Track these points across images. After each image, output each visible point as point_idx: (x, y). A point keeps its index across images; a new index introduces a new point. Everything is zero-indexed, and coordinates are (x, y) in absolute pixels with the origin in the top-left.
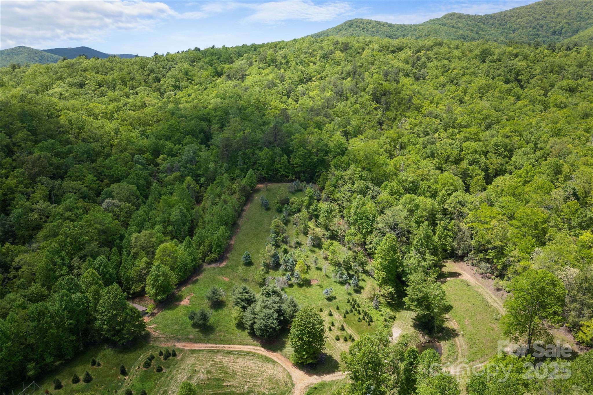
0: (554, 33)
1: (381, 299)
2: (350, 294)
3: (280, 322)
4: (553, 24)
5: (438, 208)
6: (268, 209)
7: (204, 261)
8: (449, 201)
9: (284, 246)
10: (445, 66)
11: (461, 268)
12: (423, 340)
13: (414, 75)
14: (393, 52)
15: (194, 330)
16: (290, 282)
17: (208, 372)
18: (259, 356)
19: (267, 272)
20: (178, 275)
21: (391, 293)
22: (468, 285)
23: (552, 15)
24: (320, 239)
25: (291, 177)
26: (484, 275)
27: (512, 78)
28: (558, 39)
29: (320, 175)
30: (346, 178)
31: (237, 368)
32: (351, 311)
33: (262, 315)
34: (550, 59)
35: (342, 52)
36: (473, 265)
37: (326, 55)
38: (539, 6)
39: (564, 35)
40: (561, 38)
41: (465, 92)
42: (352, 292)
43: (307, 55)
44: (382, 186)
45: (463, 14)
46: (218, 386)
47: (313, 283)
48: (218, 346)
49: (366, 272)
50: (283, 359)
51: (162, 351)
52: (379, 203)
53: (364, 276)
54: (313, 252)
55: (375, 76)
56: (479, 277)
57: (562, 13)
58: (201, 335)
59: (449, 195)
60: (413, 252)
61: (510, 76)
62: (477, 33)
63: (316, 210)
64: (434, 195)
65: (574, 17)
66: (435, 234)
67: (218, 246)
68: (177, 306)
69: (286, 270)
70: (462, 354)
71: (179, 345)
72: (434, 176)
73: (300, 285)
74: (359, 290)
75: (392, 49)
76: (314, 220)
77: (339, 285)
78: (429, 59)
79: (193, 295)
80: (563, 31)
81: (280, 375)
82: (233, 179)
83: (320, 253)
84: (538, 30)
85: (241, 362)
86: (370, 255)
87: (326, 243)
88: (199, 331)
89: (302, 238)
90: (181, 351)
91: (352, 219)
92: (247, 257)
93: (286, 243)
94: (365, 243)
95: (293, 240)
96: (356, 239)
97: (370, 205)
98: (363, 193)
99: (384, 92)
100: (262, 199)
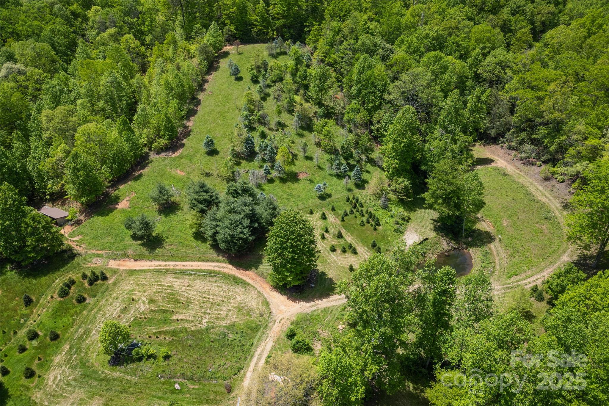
1: (392, 196)
2: (350, 190)
3: (254, 231)
5: (469, 73)
6: (239, 79)
7: (150, 150)
8: (484, 63)
9: (261, 128)
11: (493, 152)
12: (446, 248)
15: (134, 243)
16: (269, 177)
17: (152, 301)
18: (226, 277)
19: (238, 164)
20: (111, 167)
21: (406, 187)
22: (505, 175)
24: (311, 119)
25: (270, 33)
26: (526, 161)
29: (310, 31)
30: (346, 31)
31: (193, 295)
32: (352, 212)
33: (227, 222)
36: (510, 148)
42: (353, 187)
44: (397, 42)
46: (165, 321)
47: (301, 177)
48: (168, 263)
49: (371, 161)
50: (258, 279)
51: (87, 273)
52: (392, 66)
53: (369, 167)
54: (302, 136)
56: (519, 164)
58: (144, 250)
59: (485, 55)
60: (438, 132)
63: (305, 78)
64: (463, 57)
66: (465, 107)
67: (167, 128)
68: (112, 210)
69: (264, 160)
70: (500, 266)
71: (113, 264)
72: (467, 30)
73: (283, 180)
74: (361, 184)
76: (302, 92)
77: (335, 179)
79: (134, 195)
81: (253, 302)
82: (191, 37)
83: (311, 138)
85: (200, 285)
86: (378, 139)
87: (317, 123)
88: (142, 245)
89: (285, 118)
90: (114, 272)
91: (354, 91)
92: (210, 143)
93: (264, 124)
94: (371, 123)
95: (273, 121)
96: (358, 118)
97: (379, 69)
98: (371, 52)
100: (230, 64)
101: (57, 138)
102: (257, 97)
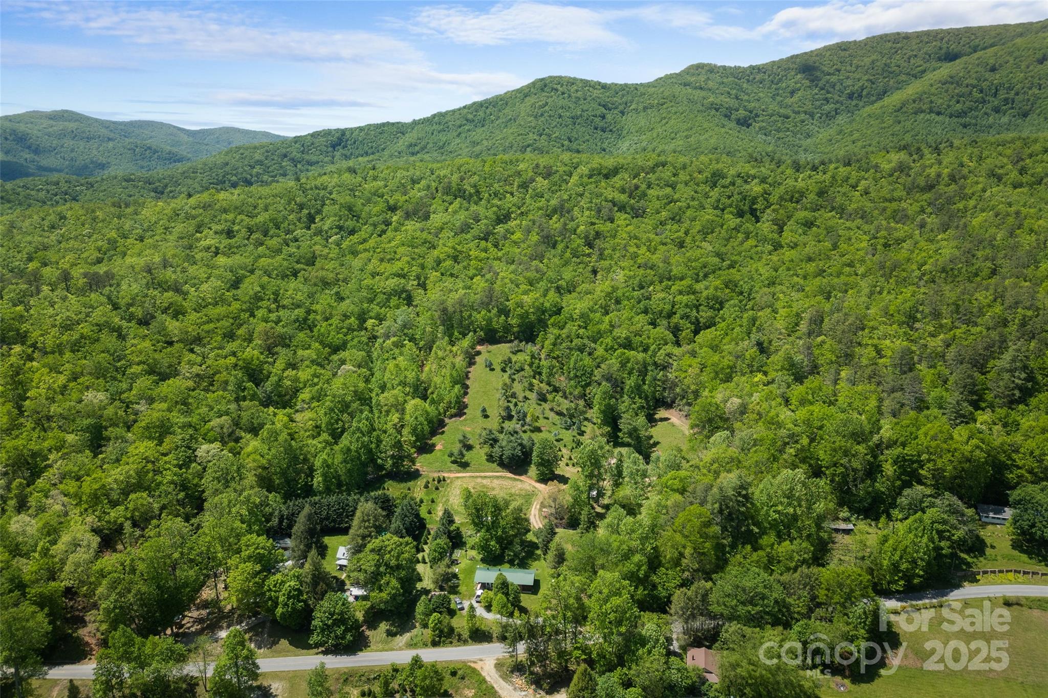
0: (851, 96)
1: (601, 438)
2: (574, 436)
4: (849, 82)
5: (650, 361)
6: (493, 370)
7: (445, 416)
8: (659, 354)
9: (514, 400)
10: (667, 196)
11: (669, 413)
13: (632, 209)
14: (607, 177)
15: (454, 464)
16: (523, 428)
17: (475, 488)
18: (509, 478)
19: (503, 422)
20: (428, 427)
21: (608, 431)
22: (673, 426)
23: (848, 68)
24: (545, 395)
25: (510, 338)
26: (685, 416)
27: (746, 208)
28: (856, 105)
29: (538, 335)
30: (564, 336)
31: (494, 485)
32: (576, 447)
33: (509, 448)
34: (790, 182)
35: (544, 178)
36: (679, 410)
37: (525, 183)
38: (829, 53)
39: (866, 100)
40: (861, 104)
41: (686, 233)
42: (576, 434)
43: (501, 184)
44: (598, 343)
45: (715, 66)
46: (486, 495)
47: (542, 429)
48: (476, 473)
49: (586, 419)
50: (529, 479)
51: (434, 478)
52: (596, 358)
53: (586, 423)
54: (540, 405)
55: (587, 213)
56: (684, 419)
57: (863, 64)
58: (460, 468)
59: (660, 349)
60: (625, 398)
61: (744, 205)
62: (737, 98)
63: (539, 367)
64: (645, 350)
65: (880, 71)
66: (644, 383)
67: (456, 402)
68: (433, 450)
69: (519, 420)
71: (446, 475)
73: (532, 431)
74: (582, 433)
75: (605, 172)
76: (537, 376)
77: (564, 430)
79: (443, 442)
80: (864, 93)
81: (527, 487)
82: (453, 342)
83: (547, 406)
84: (828, 92)
85: (496, 482)
86: (589, 405)
87: (549, 397)
88: (458, 466)
89: (528, 394)
90: (449, 478)
91: (572, 375)
92: (484, 410)
93: (516, 398)
94: (585, 395)
95: (520, 395)
96: (576, 392)
97: (587, 361)
98: (581, 350)
99: (598, 235)
100: (486, 360)
101: (393, 410)
102: (508, 381)
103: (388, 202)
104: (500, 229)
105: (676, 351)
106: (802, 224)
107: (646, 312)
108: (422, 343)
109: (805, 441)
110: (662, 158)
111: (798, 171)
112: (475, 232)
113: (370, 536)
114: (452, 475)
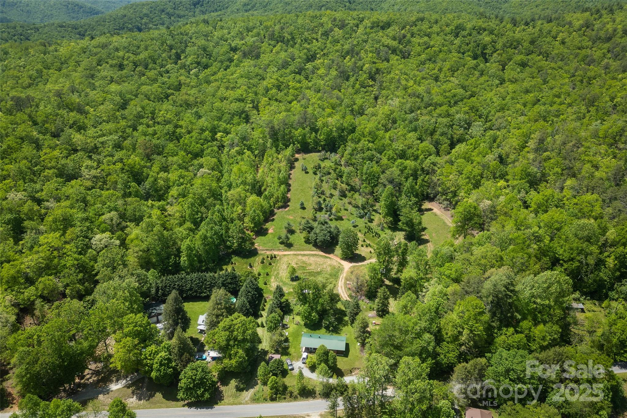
1: (385, 225)
2: (366, 223)
3: (332, 238)
5: (419, 167)
6: (307, 173)
7: (275, 208)
8: (426, 162)
9: (323, 197)
10: (425, 43)
11: (432, 205)
13: (401, 51)
14: (383, 28)
15: (282, 245)
16: (330, 218)
17: (297, 264)
18: (321, 256)
19: (316, 213)
20: (263, 214)
21: (391, 221)
22: (436, 215)
24: (345, 192)
25: (319, 149)
26: (446, 209)
27: (479, 52)
29: (339, 147)
30: (358, 149)
31: (311, 262)
32: (368, 232)
33: (321, 234)
34: (510, 34)
35: (340, 29)
36: (440, 203)
37: (326, 32)
41: (440, 70)
42: (367, 222)
43: (309, 33)
44: (383, 154)
46: (304, 270)
47: (343, 217)
48: (297, 252)
49: (375, 211)
50: (335, 257)
51: (268, 255)
52: (381, 166)
53: (374, 213)
54: (341, 200)
55: (370, 55)
56: (443, 210)
58: (286, 247)
59: (426, 158)
60: (404, 196)
61: (478, 49)
63: (340, 172)
64: (416, 158)
66: (416, 185)
67: (282, 197)
68: (267, 234)
69: (327, 211)
71: (276, 253)
72: (416, 145)
73: (336, 220)
74: (371, 221)
75: (381, 24)
76: (340, 179)
77: (359, 218)
78: (412, 36)
79: (274, 227)
81: (335, 263)
82: (279, 151)
83: (346, 200)
85: (312, 259)
86: (377, 200)
87: (349, 194)
89: (333, 191)
90: (278, 255)
91: (364, 177)
92: (302, 204)
93: (324, 194)
94: (373, 193)
95: (328, 193)
96: (367, 191)
97: (376, 168)
98: (371, 159)
99: (378, 71)
100: (303, 165)
101: (237, 204)
102: (318, 182)
103: (230, 45)
104: (309, 66)
105: (438, 160)
106: (519, 64)
107: (415, 130)
108: (256, 152)
109: (547, 240)
110: (421, 15)
111: (515, 25)
112: (292, 68)
113: (222, 315)
114: (281, 253)
